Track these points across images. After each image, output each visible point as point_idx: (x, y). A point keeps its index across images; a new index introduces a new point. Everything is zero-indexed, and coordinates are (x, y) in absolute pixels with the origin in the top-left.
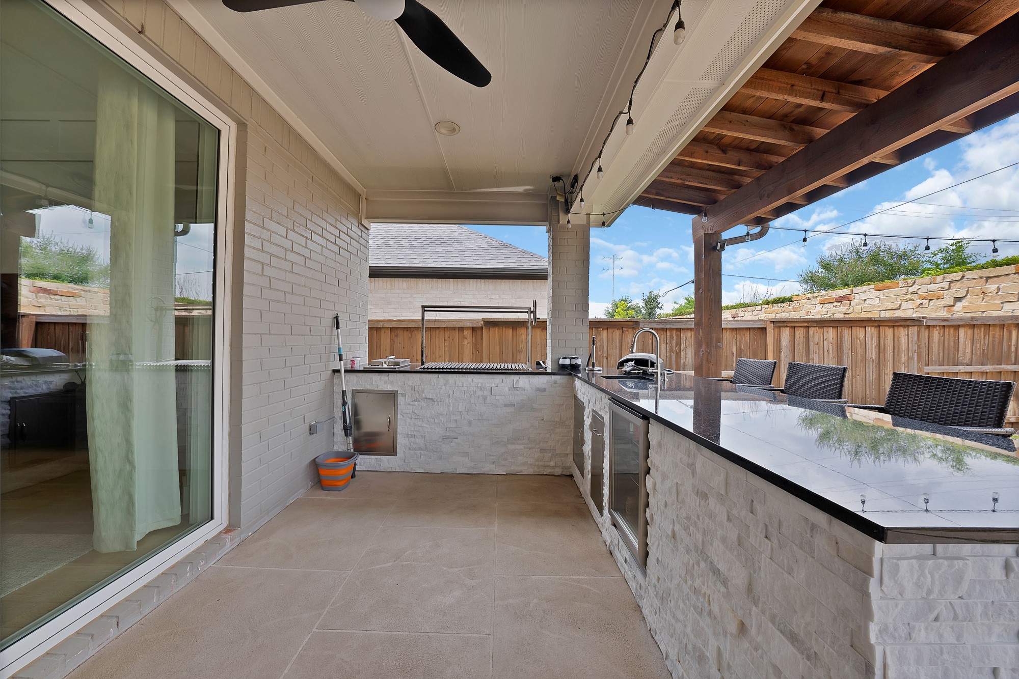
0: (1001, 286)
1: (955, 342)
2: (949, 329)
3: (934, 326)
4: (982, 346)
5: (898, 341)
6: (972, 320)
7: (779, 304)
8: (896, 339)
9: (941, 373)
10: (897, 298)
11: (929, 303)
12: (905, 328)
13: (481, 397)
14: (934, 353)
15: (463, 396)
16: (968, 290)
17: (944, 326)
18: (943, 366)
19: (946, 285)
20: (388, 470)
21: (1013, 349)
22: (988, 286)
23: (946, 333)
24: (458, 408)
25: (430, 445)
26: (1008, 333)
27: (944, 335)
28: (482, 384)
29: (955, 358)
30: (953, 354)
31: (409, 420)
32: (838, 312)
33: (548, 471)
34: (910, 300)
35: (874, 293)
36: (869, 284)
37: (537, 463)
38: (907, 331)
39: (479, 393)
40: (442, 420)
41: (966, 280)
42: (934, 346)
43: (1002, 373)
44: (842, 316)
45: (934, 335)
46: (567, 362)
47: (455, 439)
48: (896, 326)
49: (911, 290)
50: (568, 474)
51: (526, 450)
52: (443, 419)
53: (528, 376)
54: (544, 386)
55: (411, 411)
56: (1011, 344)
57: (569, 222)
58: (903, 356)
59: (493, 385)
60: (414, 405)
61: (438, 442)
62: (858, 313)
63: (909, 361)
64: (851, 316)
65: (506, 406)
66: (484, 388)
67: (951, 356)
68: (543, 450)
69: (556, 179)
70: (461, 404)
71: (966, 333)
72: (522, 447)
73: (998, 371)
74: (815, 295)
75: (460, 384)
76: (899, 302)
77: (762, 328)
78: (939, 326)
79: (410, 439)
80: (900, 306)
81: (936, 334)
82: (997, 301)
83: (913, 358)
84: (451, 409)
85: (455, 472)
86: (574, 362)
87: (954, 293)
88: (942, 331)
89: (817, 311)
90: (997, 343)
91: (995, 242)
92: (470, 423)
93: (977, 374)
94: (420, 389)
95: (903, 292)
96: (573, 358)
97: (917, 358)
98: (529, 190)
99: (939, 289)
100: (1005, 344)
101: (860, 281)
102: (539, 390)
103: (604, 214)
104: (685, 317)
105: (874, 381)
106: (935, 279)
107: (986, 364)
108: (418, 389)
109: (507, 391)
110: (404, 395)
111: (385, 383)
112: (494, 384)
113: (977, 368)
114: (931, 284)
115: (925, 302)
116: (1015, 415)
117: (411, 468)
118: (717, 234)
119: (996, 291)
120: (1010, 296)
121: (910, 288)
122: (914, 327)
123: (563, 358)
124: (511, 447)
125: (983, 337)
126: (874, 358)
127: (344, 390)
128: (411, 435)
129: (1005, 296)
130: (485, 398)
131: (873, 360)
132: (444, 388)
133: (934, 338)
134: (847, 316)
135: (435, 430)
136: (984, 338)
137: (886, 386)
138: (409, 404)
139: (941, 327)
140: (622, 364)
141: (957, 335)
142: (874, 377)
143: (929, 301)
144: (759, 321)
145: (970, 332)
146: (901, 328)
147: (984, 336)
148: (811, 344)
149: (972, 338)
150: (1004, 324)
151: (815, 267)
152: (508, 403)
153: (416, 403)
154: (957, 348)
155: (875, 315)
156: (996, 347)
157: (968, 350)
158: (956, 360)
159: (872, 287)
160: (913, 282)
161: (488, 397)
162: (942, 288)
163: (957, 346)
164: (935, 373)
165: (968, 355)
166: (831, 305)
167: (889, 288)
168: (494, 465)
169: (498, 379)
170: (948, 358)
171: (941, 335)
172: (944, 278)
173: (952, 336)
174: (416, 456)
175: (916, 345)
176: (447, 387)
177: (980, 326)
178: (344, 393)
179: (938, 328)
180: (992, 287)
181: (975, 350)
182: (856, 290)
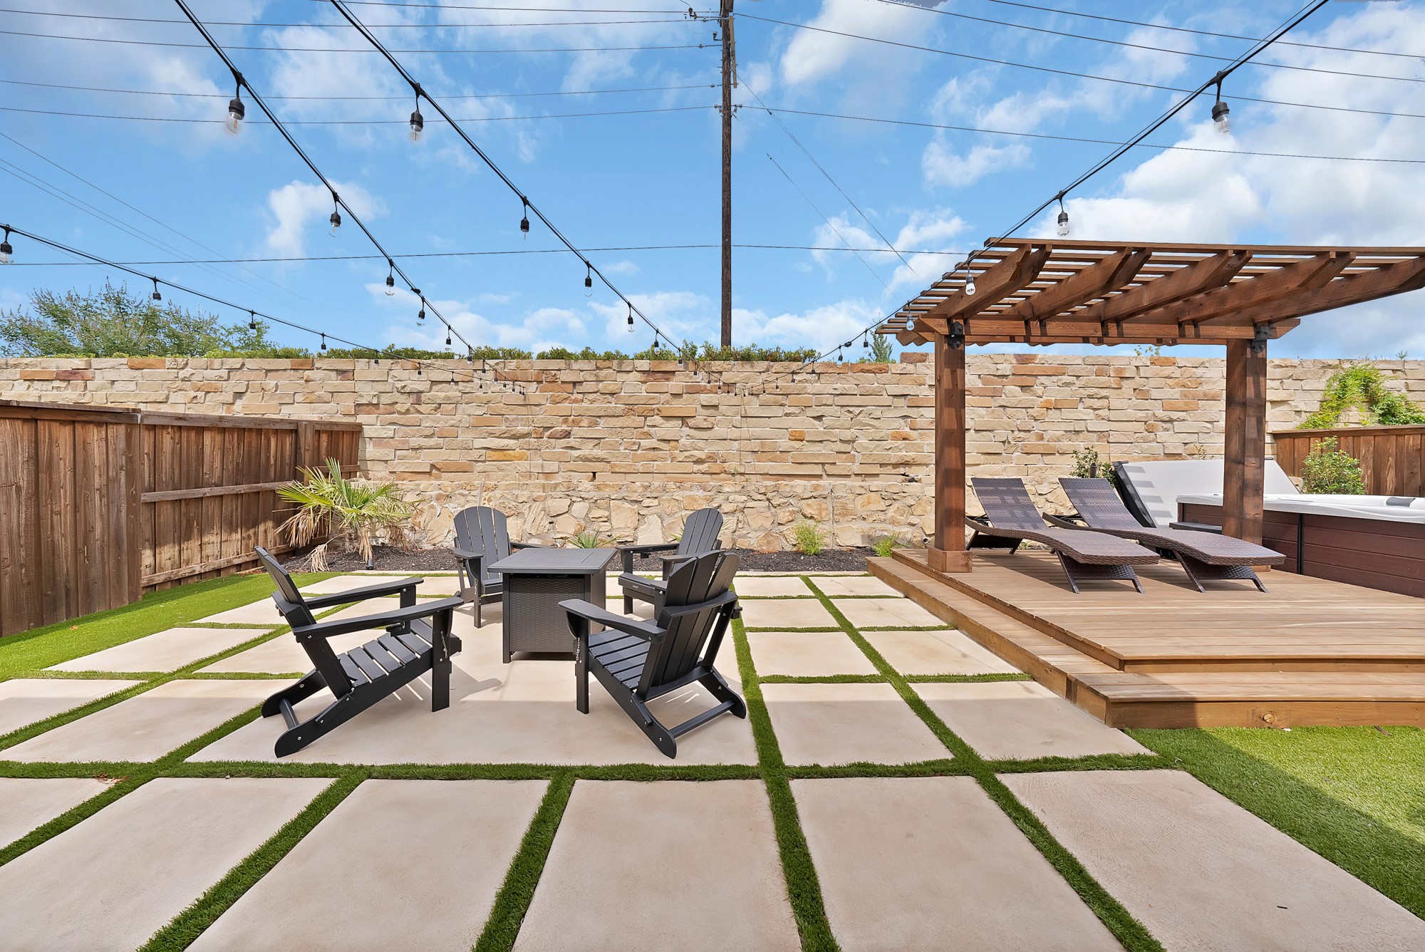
0: (279, 384)
1: (198, 453)
2: (188, 432)
3: (164, 427)
4: (235, 458)
5: (84, 449)
6: (221, 421)
8: (79, 447)
9: (176, 500)
10: (163, 385)
11: (205, 397)
12: (101, 427)
14: (164, 470)
16: (248, 385)
17: (180, 427)
18: (180, 489)
19: (224, 373)
21: (272, 461)
22: (267, 381)
23: (184, 439)
26: (266, 441)
27: (180, 442)
29: (199, 476)
30: (196, 470)
34: (180, 390)
35: (127, 373)
36: (119, 356)
38: (104, 433)
41: (246, 369)
42: (163, 458)
43: (261, 494)
45: (164, 441)
48: (79, 422)
49: (182, 374)
56: (270, 454)
58: (97, 476)
63: (110, 485)
67: (193, 473)
71: (213, 440)
73: (255, 491)
76: (166, 392)
78: (172, 427)
80: (167, 397)
81: (167, 440)
82: (275, 401)
83: (117, 479)
87: (233, 386)
88: (177, 435)
90: (253, 454)
91: (254, 315)
93: (230, 498)
95: (172, 376)
97: (127, 479)
99: (217, 378)
100: (263, 456)
101: (105, 348)
105: (22, 528)
106: (212, 363)
107: (241, 483)
113: (229, 489)
114: (207, 369)
115: (201, 394)
116: (275, 545)
119: (274, 389)
120: (287, 397)
121: (181, 372)
122: (118, 427)
125: (236, 445)
126: (23, 484)
129: (283, 396)
131: (19, 489)
133: (164, 445)
136: (238, 447)
137: (56, 536)
139: (176, 429)
141: (201, 442)
142: (23, 521)
143: (206, 394)
145: (218, 438)
146: (91, 426)
147: (238, 444)
149: (222, 446)
150: (261, 429)
154: (201, 462)
156: (253, 461)
157: (217, 464)
158: (201, 480)
159: (124, 361)
160: (185, 362)
162: (220, 377)
163: (201, 458)
164: (168, 501)
165: (217, 472)
166: (47, 384)
167: (150, 366)
170: (188, 477)
171: (177, 441)
172: (222, 364)
173: (193, 443)
175: (124, 458)
177: (232, 430)
179: (170, 430)
180: (270, 383)
181: (227, 465)
182: (96, 362)
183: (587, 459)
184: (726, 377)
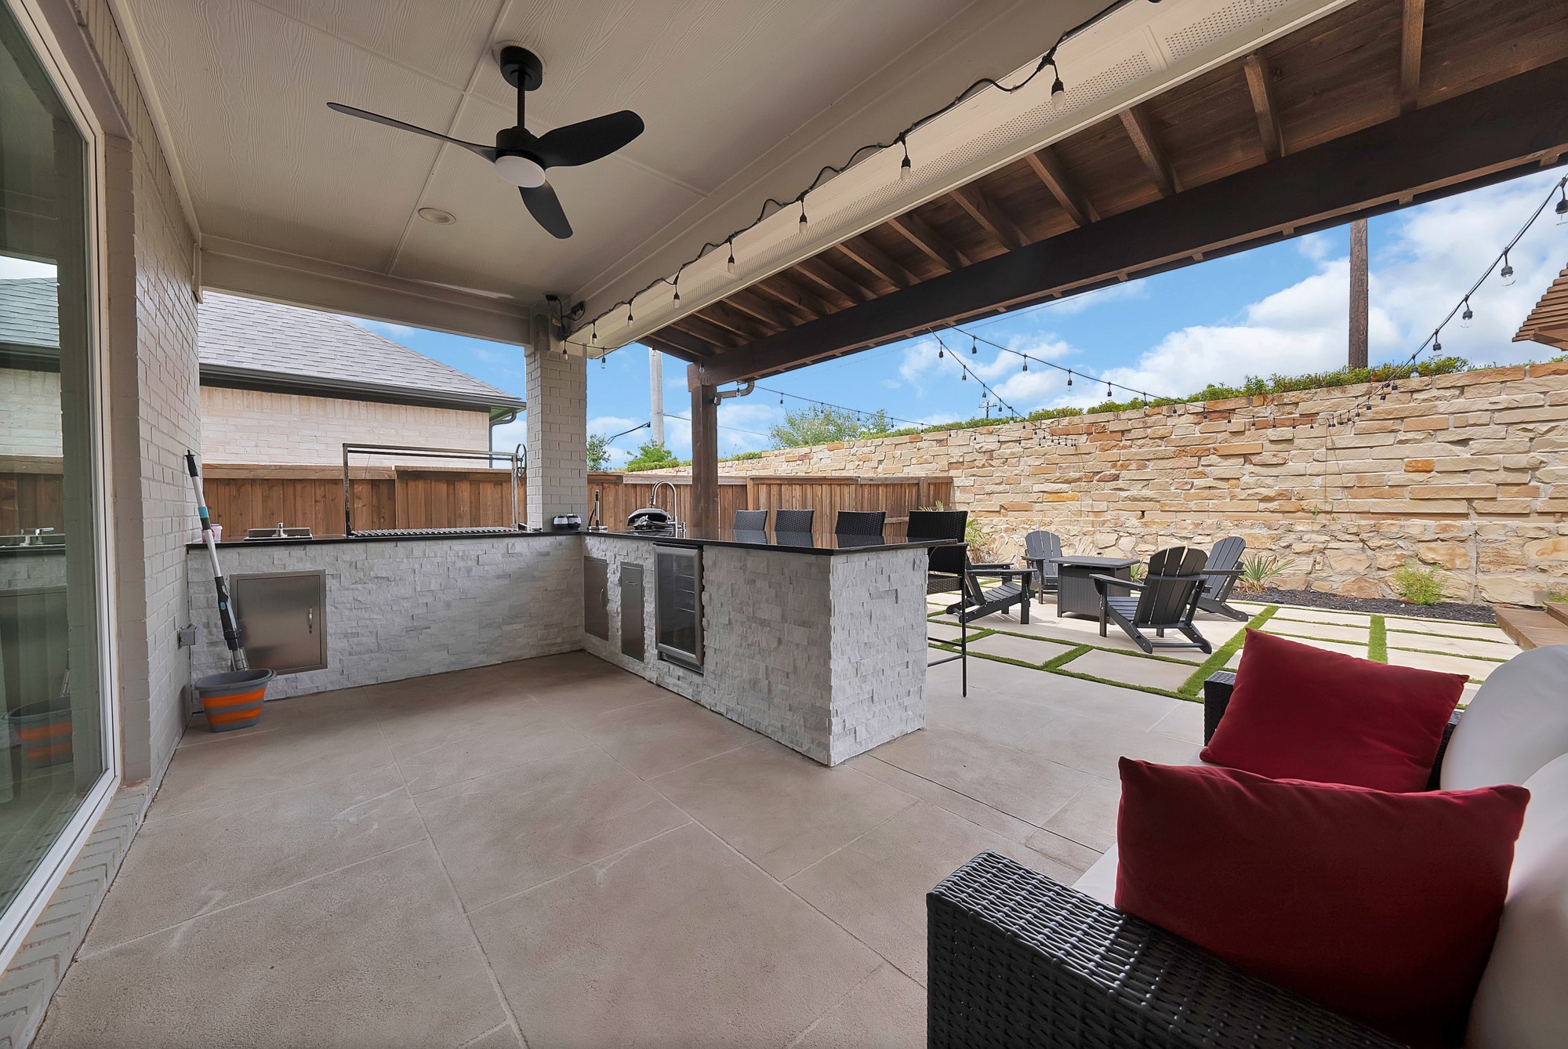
0: (902, 453)
2: (873, 487)
3: (865, 485)
4: (891, 502)
6: (886, 480)
7: (750, 461)
8: (841, 496)
10: (843, 459)
13: (463, 569)
15: (436, 570)
16: (885, 455)
17: (871, 485)
19: (873, 449)
20: (311, 692)
21: (907, 504)
23: (872, 491)
24: (430, 586)
25: (387, 643)
26: (905, 491)
27: (870, 493)
28: (464, 551)
31: (347, 613)
32: (800, 470)
33: (554, 650)
34: (851, 461)
35: (827, 453)
36: (824, 444)
37: (541, 642)
38: (848, 489)
39: (460, 564)
40: (404, 605)
41: (885, 445)
42: (864, 502)
43: (902, 524)
44: (804, 474)
46: (565, 521)
47: (426, 628)
48: (842, 484)
50: (578, 649)
51: (526, 629)
52: (406, 604)
53: (526, 538)
54: (546, 550)
55: (351, 598)
57: (565, 352)
59: (480, 552)
60: (357, 589)
61: (400, 636)
62: (816, 473)
64: (810, 475)
65: (498, 577)
66: (467, 557)
68: (547, 626)
69: (551, 297)
70: (433, 581)
71: (883, 492)
72: (521, 626)
73: (899, 522)
74: (782, 452)
75: (432, 554)
77: (743, 485)
78: (868, 485)
79: (351, 640)
81: (866, 491)
82: (901, 464)
84: (418, 589)
85: (428, 674)
86: (573, 521)
87: (878, 457)
88: (869, 489)
89: (784, 469)
90: (899, 499)
92: (448, 605)
94: (366, 564)
95: (847, 453)
96: (570, 517)
98: (507, 298)
99: (869, 452)
100: (903, 500)
101: (817, 440)
102: (541, 554)
103: (604, 349)
104: (645, 473)
106: (867, 443)
107: (894, 516)
108: (363, 564)
109: (500, 558)
110: (337, 577)
111: (300, 560)
112: (482, 550)
113: (889, 520)
114: (865, 447)
115: (860, 464)
117: (355, 681)
118: (713, 387)
119: (900, 457)
120: (908, 461)
121: (851, 450)
122: (853, 486)
123: (559, 517)
124: (506, 628)
127: (220, 575)
128: (351, 633)
130: (469, 571)
132: (405, 560)
133: (865, 495)
134: (807, 475)
135: (393, 620)
136: (892, 495)
138: (347, 589)
140: (632, 520)
141: (878, 494)
143: (863, 463)
144: (742, 477)
145: (884, 489)
147: (893, 492)
148: (783, 501)
149: (886, 495)
150: (902, 484)
151: (782, 422)
152: (502, 573)
153: (359, 586)
155: (828, 474)
156: (898, 502)
157: (884, 505)
159: (825, 446)
160: (853, 444)
161: (474, 569)
162: (871, 451)
163: (878, 502)
166: (794, 464)
167: (837, 448)
168: (485, 655)
169: (486, 544)
174: (362, 662)
176: (410, 560)
177: (890, 484)
178: (219, 581)
179: (867, 487)
180: (897, 453)
182: (815, 448)
183: (1135, 499)
184: (1304, 407)
